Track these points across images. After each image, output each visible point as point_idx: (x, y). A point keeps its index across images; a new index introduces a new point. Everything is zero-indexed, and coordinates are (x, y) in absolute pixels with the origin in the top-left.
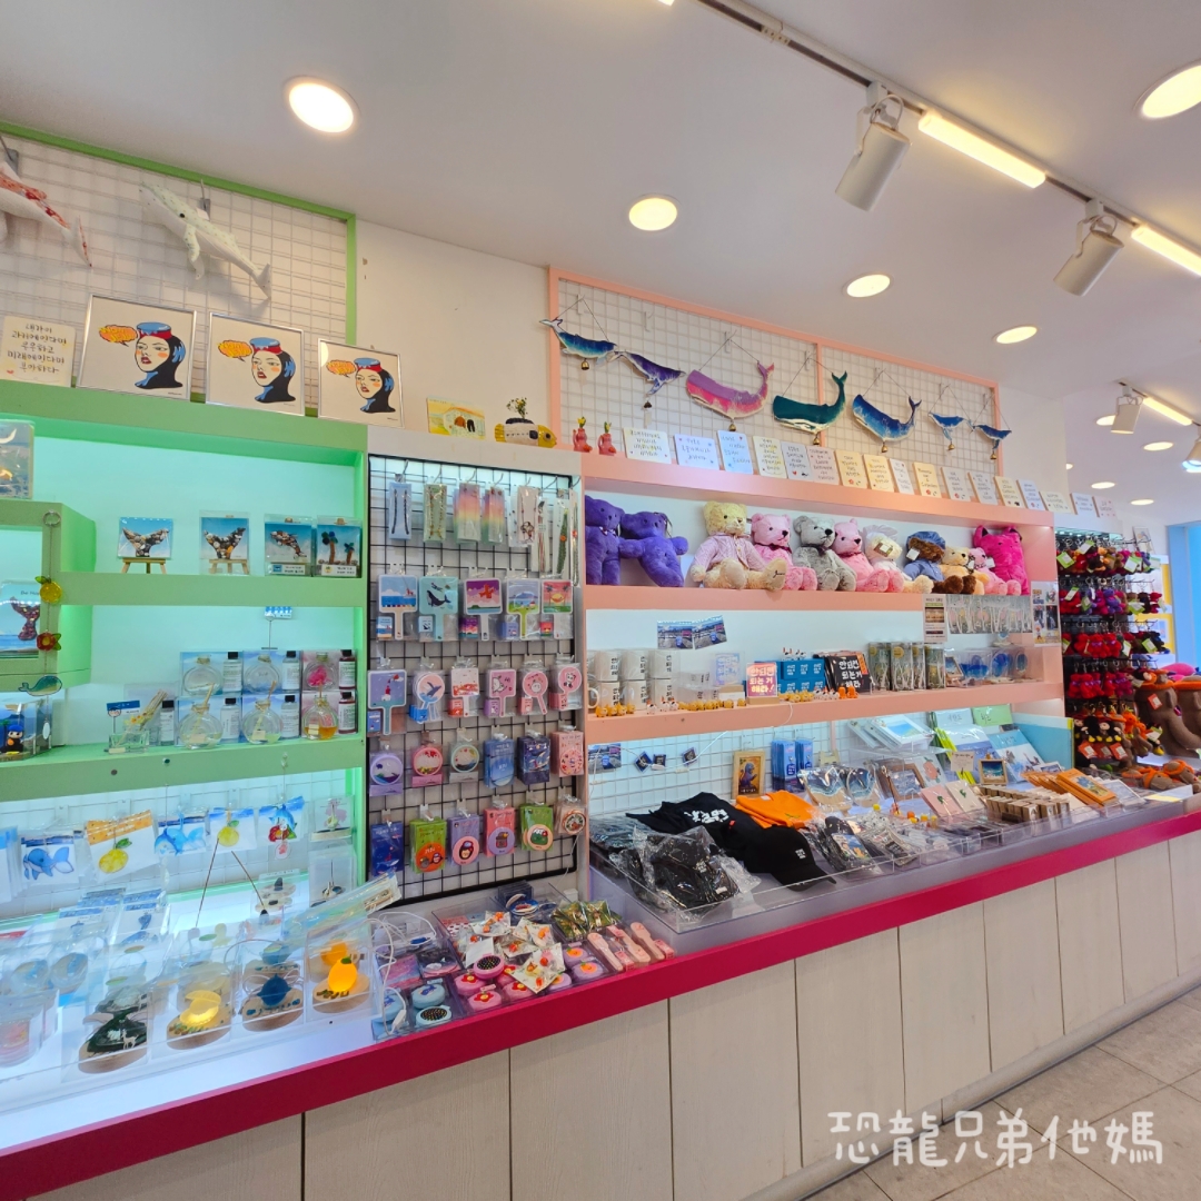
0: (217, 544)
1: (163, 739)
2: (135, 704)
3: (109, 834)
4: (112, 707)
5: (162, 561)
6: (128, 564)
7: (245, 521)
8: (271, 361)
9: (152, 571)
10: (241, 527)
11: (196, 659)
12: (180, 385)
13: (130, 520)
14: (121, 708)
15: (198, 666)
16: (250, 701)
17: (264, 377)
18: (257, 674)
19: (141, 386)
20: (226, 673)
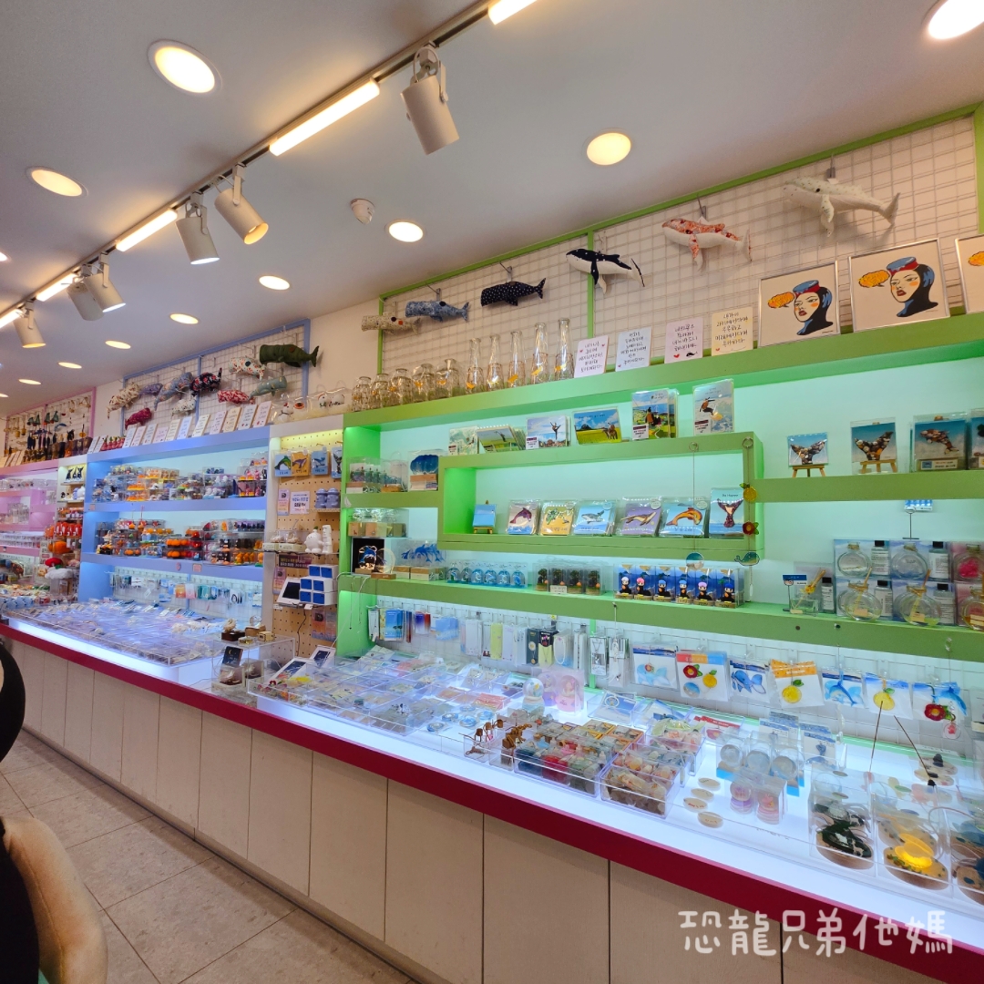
0: (867, 449)
1: (825, 608)
2: (803, 578)
3: (788, 673)
4: (787, 578)
5: (821, 466)
6: (796, 470)
7: (892, 425)
8: (908, 278)
9: (811, 475)
10: (889, 431)
11: (847, 544)
12: (831, 324)
13: (796, 438)
14: (793, 579)
15: (848, 551)
16: (899, 585)
17: (904, 293)
18: (904, 561)
19: (802, 334)
20: (874, 558)
